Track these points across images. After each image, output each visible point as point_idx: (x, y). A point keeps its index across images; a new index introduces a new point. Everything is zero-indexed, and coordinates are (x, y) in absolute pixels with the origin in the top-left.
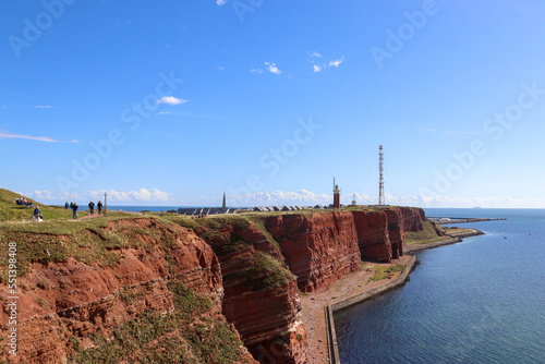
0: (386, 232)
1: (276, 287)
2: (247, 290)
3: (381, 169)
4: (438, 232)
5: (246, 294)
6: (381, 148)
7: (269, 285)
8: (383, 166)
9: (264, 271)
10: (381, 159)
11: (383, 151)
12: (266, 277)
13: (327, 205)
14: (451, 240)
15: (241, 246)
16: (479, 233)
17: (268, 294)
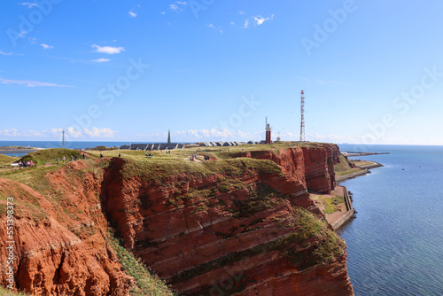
0: (326, 166)
1: (331, 262)
2: (290, 267)
3: (302, 110)
4: (350, 165)
5: (289, 273)
6: (302, 93)
7: (320, 259)
8: (304, 108)
9: (312, 237)
10: (302, 102)
11: (304, 95)
12: (315, 247)
13: (259, 141)
14: (363, 171)
15: (274, 200)
16: (379, 165)
17: (321, 273)
